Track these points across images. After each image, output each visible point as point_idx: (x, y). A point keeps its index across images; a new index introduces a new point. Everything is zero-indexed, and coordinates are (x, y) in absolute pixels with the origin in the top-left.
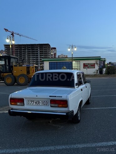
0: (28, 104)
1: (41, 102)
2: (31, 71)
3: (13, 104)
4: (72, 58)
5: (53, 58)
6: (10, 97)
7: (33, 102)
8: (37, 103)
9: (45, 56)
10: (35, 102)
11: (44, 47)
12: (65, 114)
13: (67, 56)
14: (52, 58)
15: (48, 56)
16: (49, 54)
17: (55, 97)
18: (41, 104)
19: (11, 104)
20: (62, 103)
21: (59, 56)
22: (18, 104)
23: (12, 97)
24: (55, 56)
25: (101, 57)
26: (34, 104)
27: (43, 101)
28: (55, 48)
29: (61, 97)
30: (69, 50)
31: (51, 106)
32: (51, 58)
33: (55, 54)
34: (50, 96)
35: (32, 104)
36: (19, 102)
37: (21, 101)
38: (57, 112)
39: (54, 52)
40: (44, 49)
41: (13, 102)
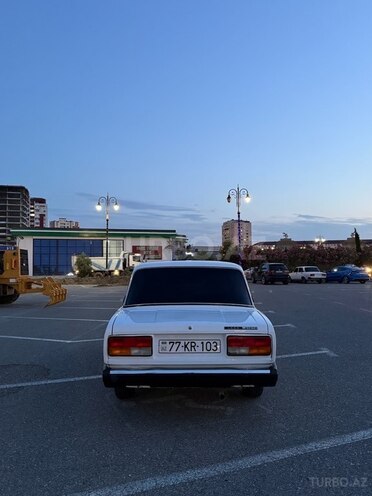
0: (163, 351)
1: (199, 343)
2: (8, 265)
3: (117, 352)
4: (107, 230)
5: (36, 228)
6: (108, 333)
7: (176, 346)
8: (189, 346)
9: (10, 220)
10: (182, 344)
11: (10, 196)
12: (268, 372)
13: (77, 223)
14: (32, 227)
15: (21, 222)
16: (24, 215)
17: (241, 328)
18: (199, 349)
19: (110, 354)
20: (257, 344)
21: (53, 223)
22: (135, 351)
23: (115, 334)
24: (42, 223)
25: (177, 233)
26: (181, 349)
27: (205, 343)
28: (42, 201)
29: (256, 328)
30: (99, 208)
31: (229, 354)
32: (29, 228)
33: (42, 217)
34: (226, 328)
35: (174, 350)
36: (135, 346)
37: (144, 343)
38: (245, 369)
39: (38, 210)
40: (10, 202)
41: (116, 348)
